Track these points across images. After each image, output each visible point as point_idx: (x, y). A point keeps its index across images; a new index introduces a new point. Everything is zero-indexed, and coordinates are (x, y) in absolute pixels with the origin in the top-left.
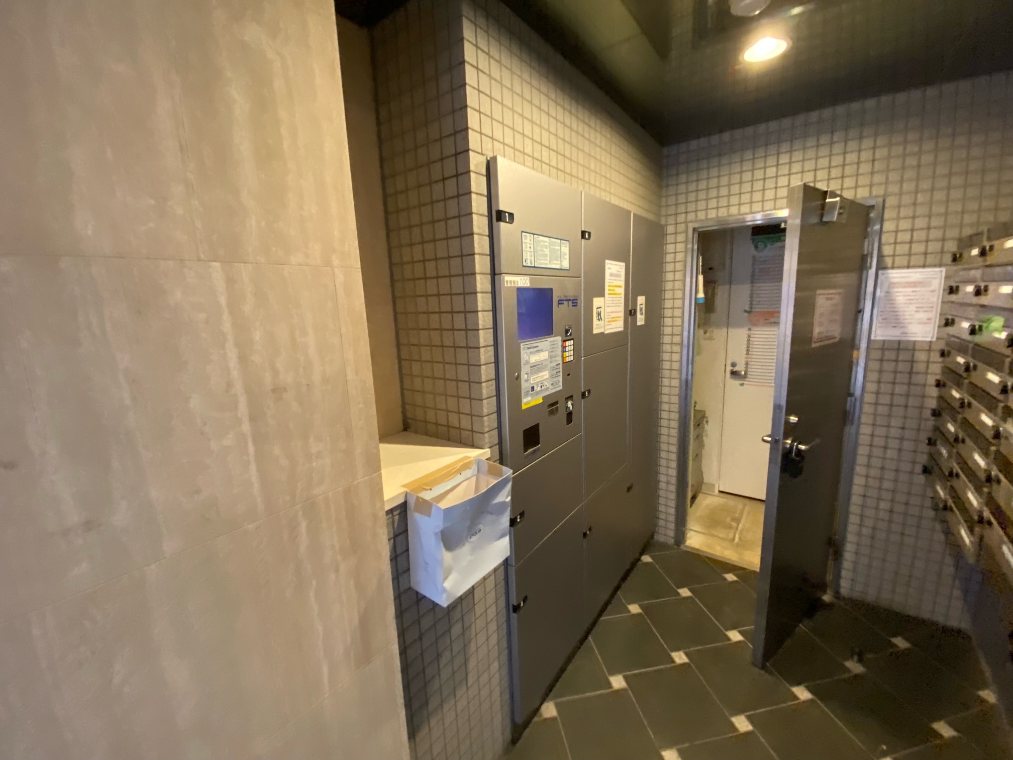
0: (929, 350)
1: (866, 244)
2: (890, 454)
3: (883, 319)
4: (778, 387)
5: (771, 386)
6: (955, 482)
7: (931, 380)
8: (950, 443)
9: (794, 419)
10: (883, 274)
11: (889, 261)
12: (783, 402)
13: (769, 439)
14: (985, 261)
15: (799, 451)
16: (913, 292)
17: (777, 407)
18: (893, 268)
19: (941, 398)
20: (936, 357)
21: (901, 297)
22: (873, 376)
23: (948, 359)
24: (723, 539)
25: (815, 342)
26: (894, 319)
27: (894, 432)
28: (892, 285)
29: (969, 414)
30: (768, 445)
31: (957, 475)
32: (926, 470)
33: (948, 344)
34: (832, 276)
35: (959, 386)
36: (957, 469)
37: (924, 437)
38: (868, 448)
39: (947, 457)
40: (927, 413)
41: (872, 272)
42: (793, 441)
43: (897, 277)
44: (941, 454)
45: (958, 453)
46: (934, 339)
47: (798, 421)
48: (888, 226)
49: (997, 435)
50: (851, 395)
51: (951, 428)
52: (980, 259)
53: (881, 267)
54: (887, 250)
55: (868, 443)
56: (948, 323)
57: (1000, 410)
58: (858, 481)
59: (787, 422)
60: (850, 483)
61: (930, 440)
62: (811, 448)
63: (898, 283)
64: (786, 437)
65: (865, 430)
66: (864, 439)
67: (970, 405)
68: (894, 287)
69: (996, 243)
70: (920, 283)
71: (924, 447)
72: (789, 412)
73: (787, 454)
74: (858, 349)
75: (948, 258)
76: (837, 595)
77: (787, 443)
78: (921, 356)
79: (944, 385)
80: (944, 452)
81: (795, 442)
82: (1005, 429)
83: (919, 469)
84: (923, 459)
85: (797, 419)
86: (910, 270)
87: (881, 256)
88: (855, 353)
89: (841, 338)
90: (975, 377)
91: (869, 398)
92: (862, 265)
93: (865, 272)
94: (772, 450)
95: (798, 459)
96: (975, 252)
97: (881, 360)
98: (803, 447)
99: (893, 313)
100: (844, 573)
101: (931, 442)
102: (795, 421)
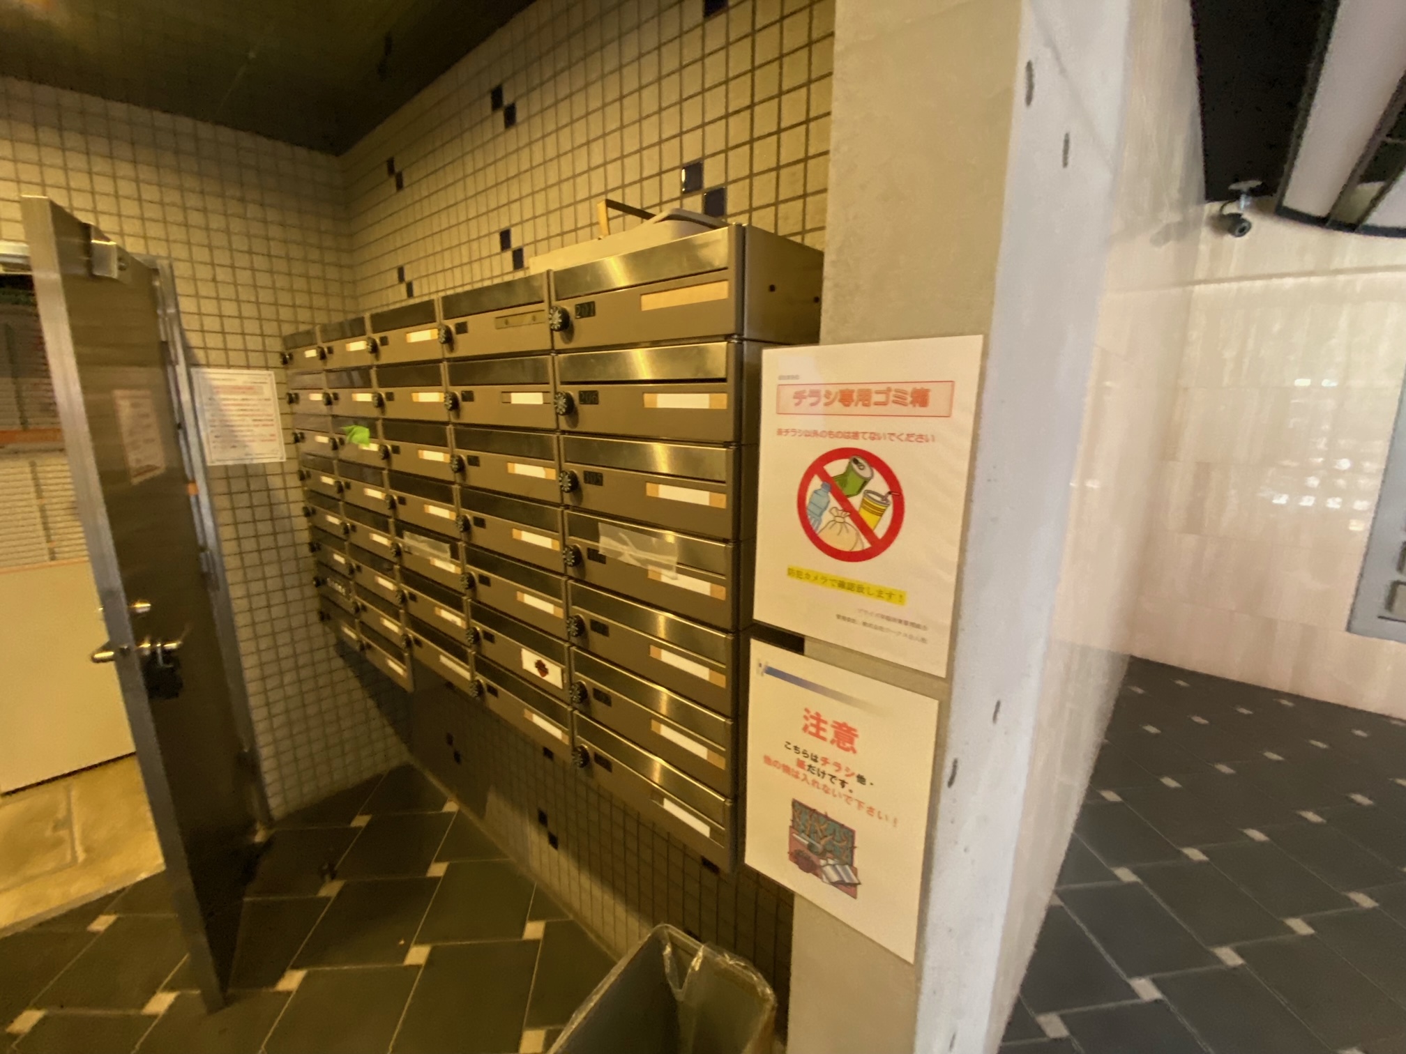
0: (283, 474)
1: (161, 327)
2: (277, 611)
3: (216, 437)
4: (97, 561)
5: (85, 562)
6: (365, 617)
7: (297, 509)
8: (344, 576)
9: (142, 606)
10: (197, 373)
11: (200, 355)
12: (116, 582)
13: (110, 654)
14: (325, 364)
15: (167, 653)
16: (243, 400)
17: (106, 597)
18: (208, 365)
19: (314, 529)
20: (294, 481)
21: (232, 406)
22: (226, 517)
23: (309, 482)
24: (54, 871)
25: (135, 476)
26: (229, 436)
27: (273, 584)
28: (213, 390)
29: (356, 539)
30: (112, 665)
31: (364, 608)
32: (324, 617)
33: (303, 463)
34: (127, 369)
35: (334, 510)
36: (361, 601)
37: (308, 578)
38: (248, 614)
39: (346, 592)
40: (305, 550)
41: (181, 369)
42: (153, 642)
43: (218, 380)
44: (337, 592)
45: (357, 584)
46: (284, 460)
47: (151, 607)
48: (186, 304)
49: (399, 553)
50: (203, 548)
51: (339, 558)
52: (320, 363)
53: (192, 363)
54: (194, 339)
55: (247, 608)
56: (298, 439)
57: (392, 527)
58: (249, 662)
59: (134, 615)
60: (239, 671)
61: (316, 579)
62: (185, 641)
63: (223, 387)
64: (139, 640)
65: (236, 592)
66: (239, 605)
67: (354, 527)
68: (218, 392)
69: (336, 345)
70: (250, 388)
71: (310, 591)
72: (132, 597)
73: (149, 663)
74: (194, 481)
75: (275, 360)
76: (270, 822)
77: (143, 649)
78: (276, 482)
79: (314, 512)
80: (339, 588)
81: (156, 643)
82: (403, 544)
83: (314, 617)
84: (315, 604)
85: (149, 605)
86: (231, 371)
87: (187, 349)
88: (191, 488)
89: (167, 468)
90: (350, 496)
91: (229, 547)
92: (164, 358)
93: (170, 369)
94: (121, 670)
95: (170, 666)
96: (311, 353)
97: (230, 494)
98: (172, 645)
99: (227, 428)
100: (269, 791)
101: (320, 582)
102: (146, 610)
